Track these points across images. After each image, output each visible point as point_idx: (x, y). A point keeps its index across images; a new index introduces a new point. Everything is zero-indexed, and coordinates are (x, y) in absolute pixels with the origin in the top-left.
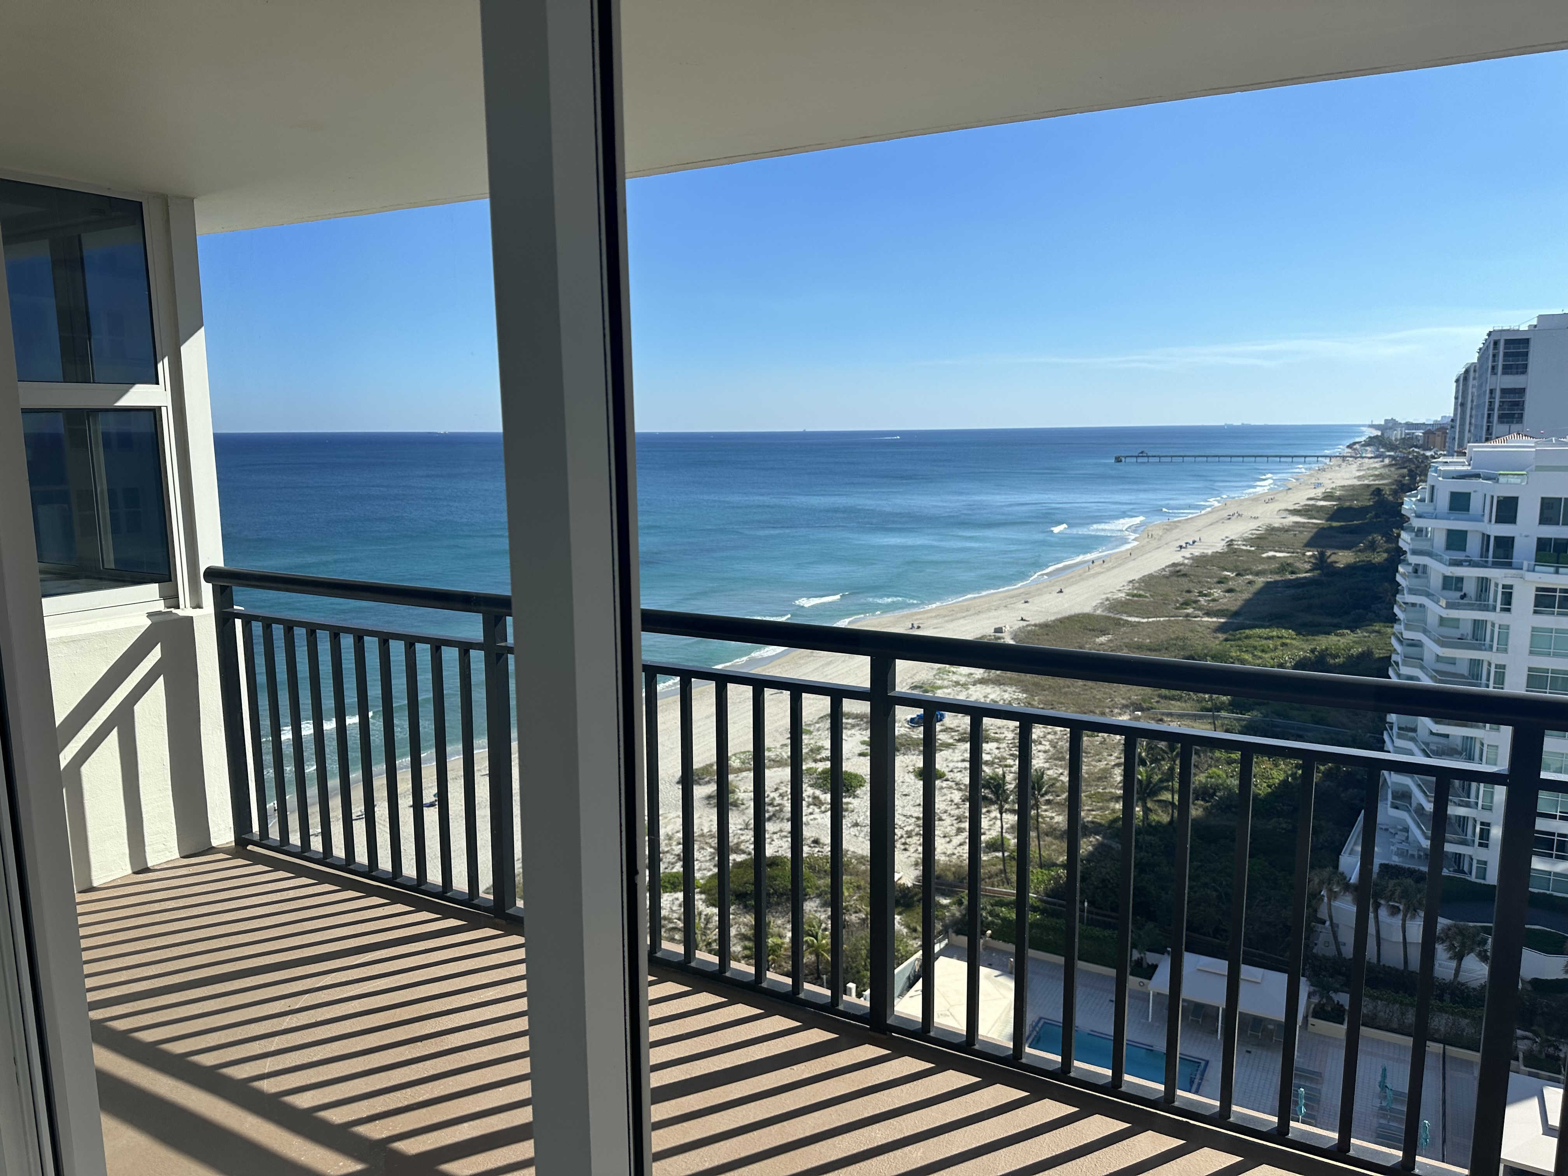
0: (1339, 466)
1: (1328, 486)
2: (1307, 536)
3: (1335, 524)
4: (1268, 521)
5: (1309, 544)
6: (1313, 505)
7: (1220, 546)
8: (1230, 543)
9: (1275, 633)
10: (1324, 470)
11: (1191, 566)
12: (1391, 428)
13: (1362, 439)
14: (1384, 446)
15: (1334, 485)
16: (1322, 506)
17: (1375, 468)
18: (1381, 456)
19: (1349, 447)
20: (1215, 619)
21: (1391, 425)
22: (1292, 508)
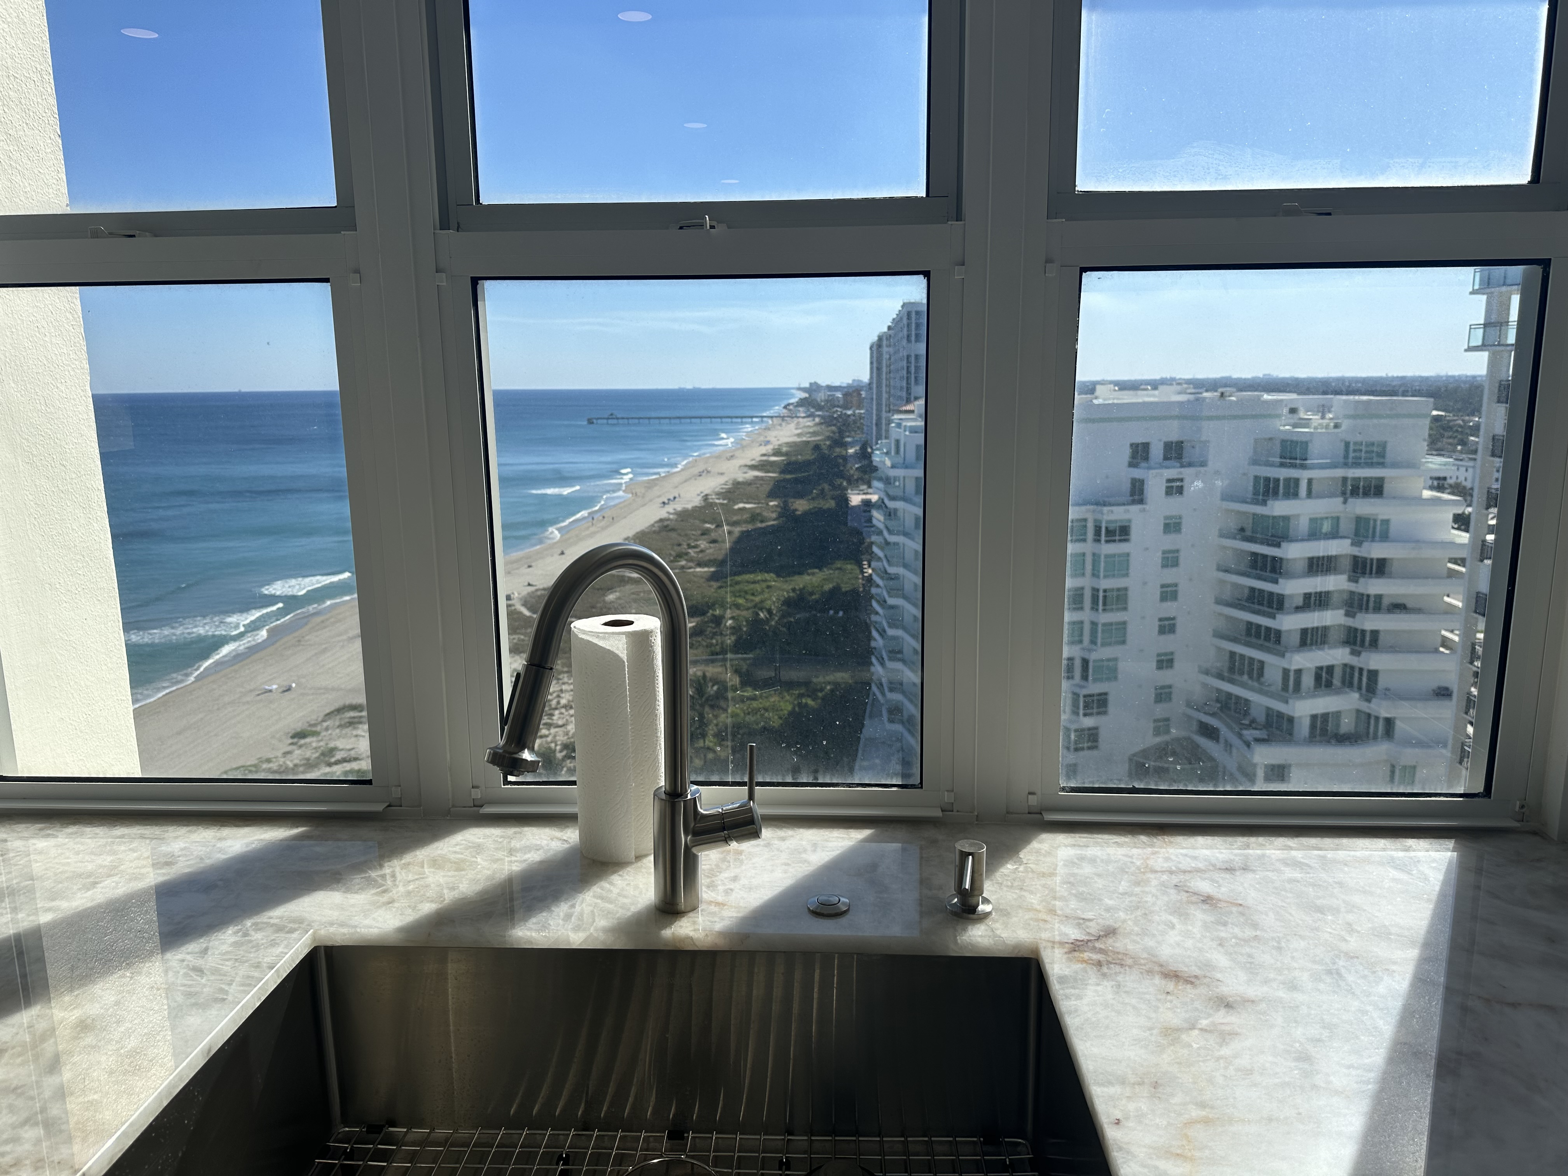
0: (781, 425)
1: (775, 443)
2: (767, 488)
3: (788, 476)
4: (733, 476)
5: (772, 495)
6: (766, 461)
7: (697, 501)
8: (706, 498)
9: (759, 578)
10: (769, 429)
11: (676, 520)
12: (815, 391)
13: (794, 400)
14: (813, 407)
15: (780, 442)
16: (774, 462)
17: (809, 426)
18: (811, 416)
19: (785, 407)
20: (706, 569)
21: (814, 388)
22: (750, 463)
